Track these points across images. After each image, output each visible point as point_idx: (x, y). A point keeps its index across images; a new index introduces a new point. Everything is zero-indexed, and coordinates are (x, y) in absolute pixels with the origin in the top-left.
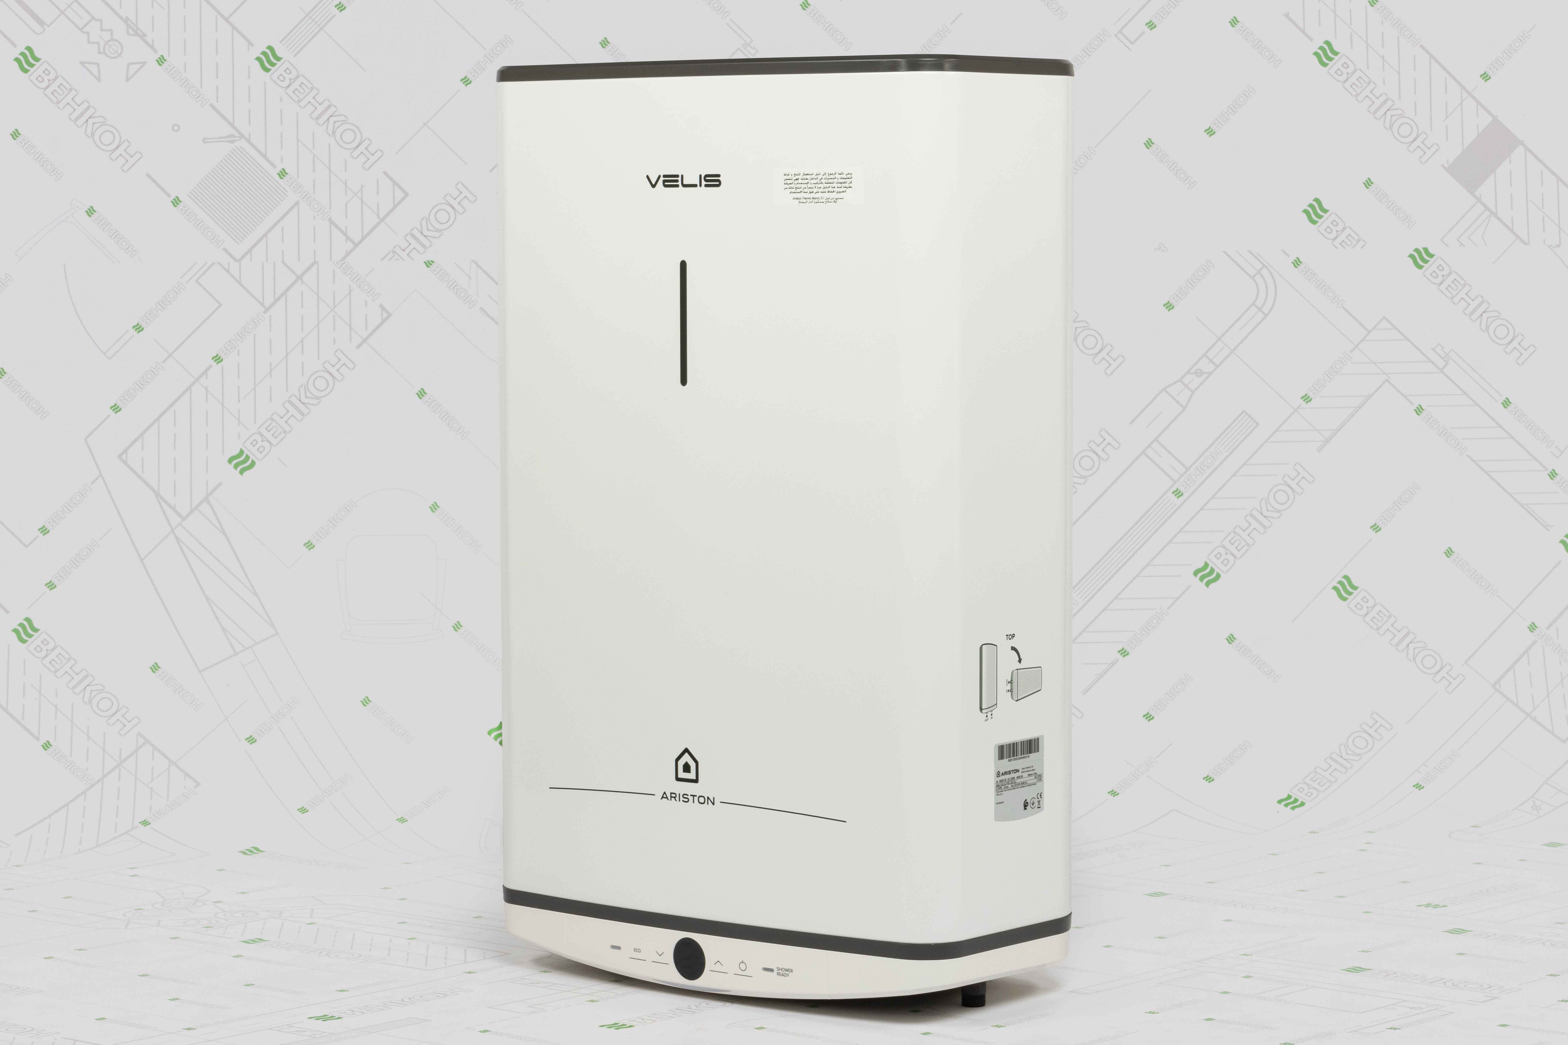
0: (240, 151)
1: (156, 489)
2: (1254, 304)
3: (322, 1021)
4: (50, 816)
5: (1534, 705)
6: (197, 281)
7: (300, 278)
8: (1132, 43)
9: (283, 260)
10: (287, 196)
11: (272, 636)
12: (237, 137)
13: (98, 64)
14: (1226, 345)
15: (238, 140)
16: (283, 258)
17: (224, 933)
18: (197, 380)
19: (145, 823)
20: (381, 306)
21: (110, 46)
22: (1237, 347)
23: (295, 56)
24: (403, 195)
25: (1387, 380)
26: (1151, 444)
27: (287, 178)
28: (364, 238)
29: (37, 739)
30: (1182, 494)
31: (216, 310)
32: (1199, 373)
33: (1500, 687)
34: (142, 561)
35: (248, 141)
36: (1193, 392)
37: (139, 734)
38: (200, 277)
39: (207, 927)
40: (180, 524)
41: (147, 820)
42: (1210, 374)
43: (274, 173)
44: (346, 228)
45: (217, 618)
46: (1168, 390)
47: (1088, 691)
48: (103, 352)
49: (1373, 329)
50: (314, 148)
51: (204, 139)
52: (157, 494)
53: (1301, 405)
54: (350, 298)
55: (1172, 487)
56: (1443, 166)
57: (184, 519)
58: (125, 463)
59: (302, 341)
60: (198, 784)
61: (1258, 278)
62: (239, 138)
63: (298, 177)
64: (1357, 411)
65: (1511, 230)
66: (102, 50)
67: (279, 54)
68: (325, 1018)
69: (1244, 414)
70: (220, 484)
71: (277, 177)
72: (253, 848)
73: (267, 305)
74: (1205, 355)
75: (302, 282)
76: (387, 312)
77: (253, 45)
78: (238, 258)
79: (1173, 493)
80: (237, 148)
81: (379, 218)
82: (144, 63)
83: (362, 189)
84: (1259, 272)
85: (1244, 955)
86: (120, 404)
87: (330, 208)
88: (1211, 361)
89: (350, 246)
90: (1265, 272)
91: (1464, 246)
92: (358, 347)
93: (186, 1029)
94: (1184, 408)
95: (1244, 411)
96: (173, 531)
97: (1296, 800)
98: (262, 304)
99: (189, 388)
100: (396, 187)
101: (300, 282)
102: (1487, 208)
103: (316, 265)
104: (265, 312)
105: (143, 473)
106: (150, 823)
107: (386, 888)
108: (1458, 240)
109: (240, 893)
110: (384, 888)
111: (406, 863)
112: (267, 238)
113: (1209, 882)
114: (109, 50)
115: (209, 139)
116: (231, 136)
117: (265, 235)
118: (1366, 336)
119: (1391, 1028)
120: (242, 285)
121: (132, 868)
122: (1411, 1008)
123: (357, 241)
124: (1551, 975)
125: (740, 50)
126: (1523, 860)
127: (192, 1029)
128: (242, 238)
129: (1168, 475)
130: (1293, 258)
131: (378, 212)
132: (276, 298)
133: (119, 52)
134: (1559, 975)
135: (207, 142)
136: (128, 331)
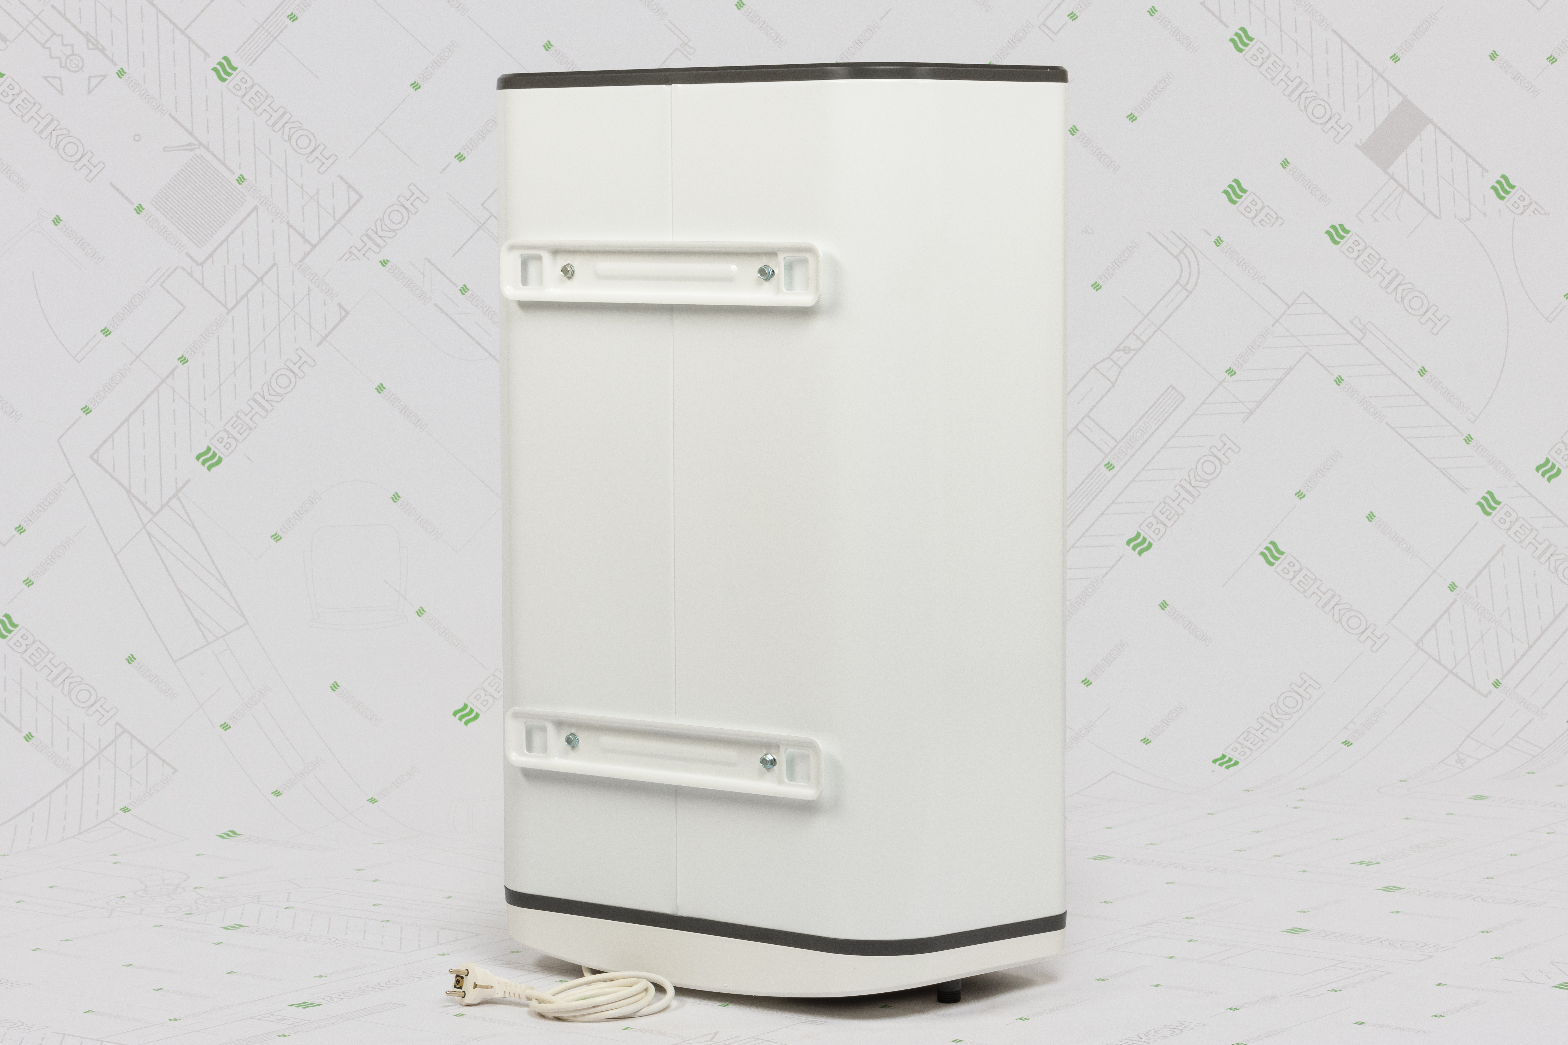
0: (199, 158)
1: (128, 487)
2: (1178, 282)
3: (302, 1008)
4: (33, 806)
5: (1455, 662)
6: (161, 285)
7: (260, 280)
8: (1055, 34)
9: (244, 263)
10: (246, 201)
11: (243, 626)
12: (197, 145)
13: (60, 78)
14: (1152, 322)
16: (243, 261)
17: (205, 920)
18: (164, 381)
19: (125, 810)
20: (339, 305)
21: (71, 60)
22: (1162, 324)
23: (250, 65)
24: (358, 197)
25: (1307, 353)
26: (1083, 419)
27: (245, 184)
28: (321, 240)
29: (19, 731)
30: (1114, 467)
31: (180, 312)
32: (1127, 350)
33: (1423, 645)
34: (115, 556)
35: (207, 149)
36: (1121, 368)
37: (117, 724)
38: (164, 281)
39: (189, 914)
40: (151, 520)
41: (127, 807)
42: (1138, 350)
43: (233, 179)
44: (304, 230)
45: (189, 609)
46: (1097, 367)
48: (72, 356)
49: (1293, 303)
50: (270, 154)
51: (165, 148)
52: (129, 492)
53: (1225, 378)
54: (309, 298)
55: (1103, 460)
56: (1356, 145)
57: (155, 515)
58: (97, 462)
59: (264, 340)
60: (175, 771)
61: (1181, 257)
62: (198, 147)
63: (256, 182)
64: (1280, 383)
65: (1423, 205)
66: (63, 65)
67: (234, 64)
68: (305, 1005)
69: (1171, 388)
70: (189, 480)
71: (236, 183)
72: (230, 831)
73: (229, 306)
74: (1132, 332)
75: (263, 283)
76: (345, 310)
77: (209, 56)
78: (200, 262)
79: (1105, 466)
80: (198, 157)
81: (335, 220)
82: (105, 76)
83: (317, 193)
84: (1182, 252)
85: (1187, 918)
86: (91, 406)
87: (288, 212)
88: (1138, 338)
89: (308, 247)
90: (1188, 251)
91: (1378, 221)
92: (318, 345)
93: (171, 1020)
94: (1114, 384)
95: (1171, 386)
96: (144, 526)
97: (1230, 760)
98: (225, 306)
99: (157, 389)
100: (350, 190)
101: (260, 283)
102: (1399, 185)
103: (275, 267)
104: (228, 314)
105: (114, 471)
106: (130, 810)
107: (359, 870)
108: (1372, 216)
109: (219, 878)
110: (357, 870)
111: (378, 844)
112: (227, 243)
113: (1150, 844)
114: (70, 64)
115: (169, 148)
116: (190, 144)
117: (226, 239)
118: (1287, 310)
119: (1332, 990)
120: (204, 288)
121: (114, 855)
122: (1350, 969)
123: (314, 242)
124: (1483, 932)
125: (679, 50)
126: (1450, 814)
127: (177, 1020)
128: (204, 242)
129: (1099, 449)
130: (1214, 238)
131: (334, 215)
132: (238, 299)
133: (80, 66)
134: (1491, 932)
135: (167, 151)
136: (96, 335)
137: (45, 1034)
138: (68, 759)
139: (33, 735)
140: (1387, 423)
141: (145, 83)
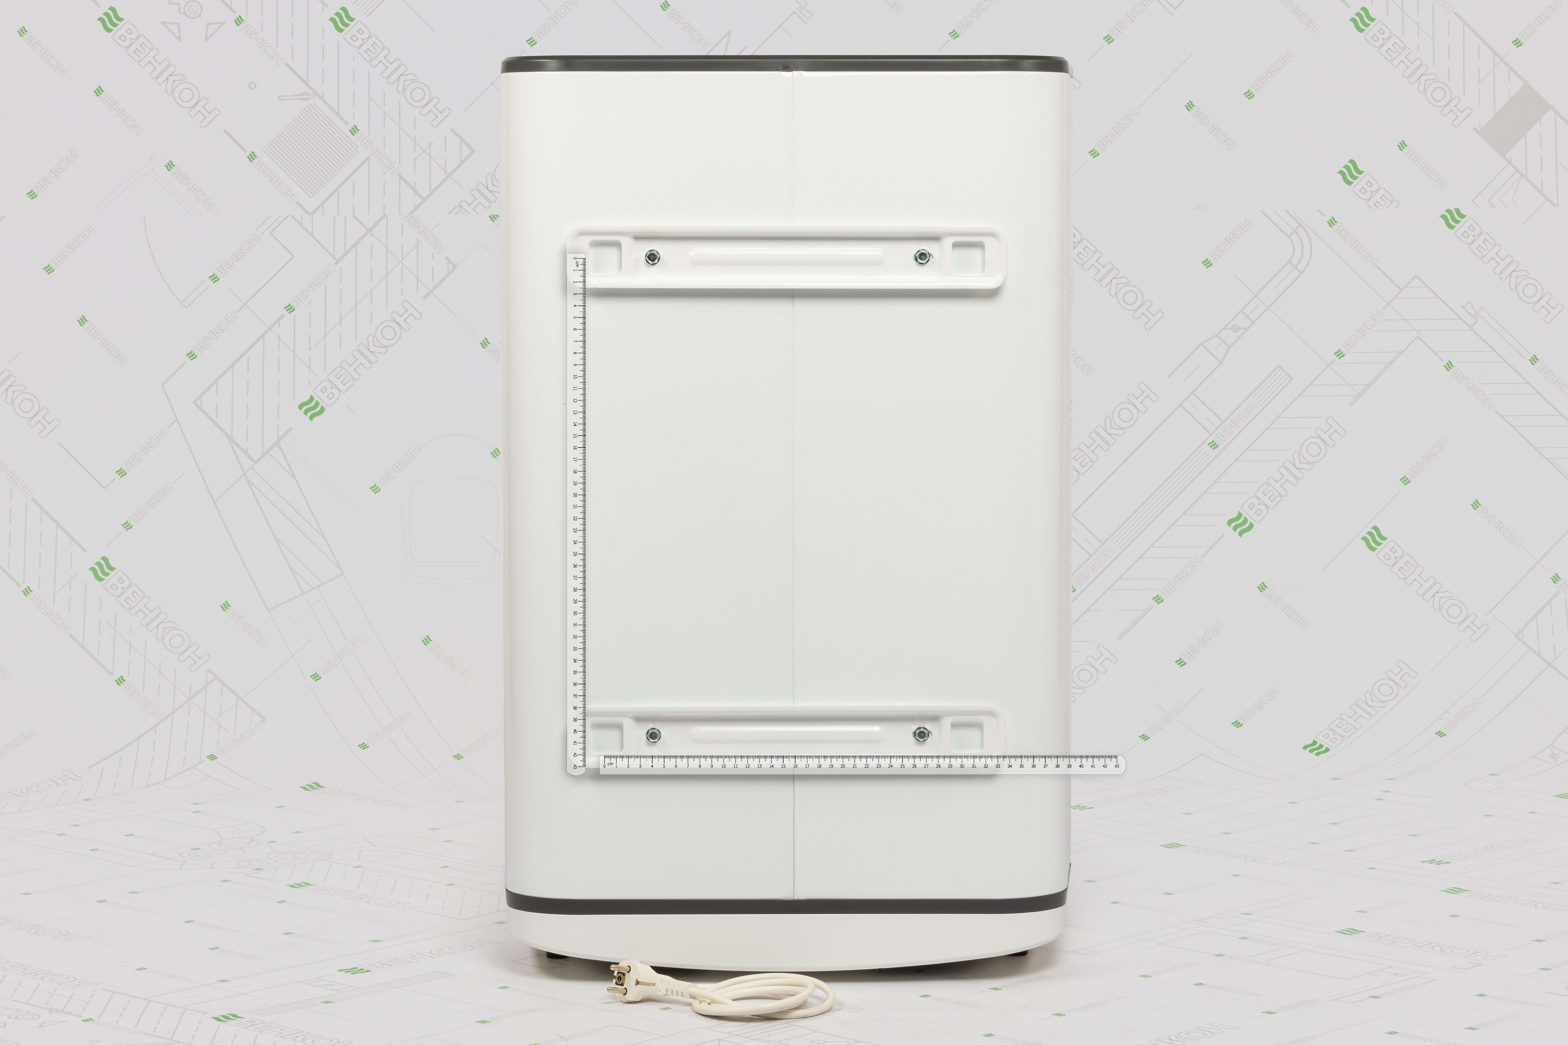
0: (313, 108)
1: (230, 434)
2: (1289, 262)
3: (351, 974)
4: (121, 750)
5: (1555, 654)
6: (271, 233)
7: (369, 231)
8: (1175, 9)
9: (354, 213)
10: (358, 152)
11: (338, 576)
12: (312, 95)
13: (178, 24)
14: (1262, 302)
15: (313, 98)
16: (354, 211)
17: (273, 877)
18: (270, 329)
19: (212, 757)
20: (447, 258)
21: (190, 7)
22: (1272, 304)
23: (367, 17)
24: (470, 151)
25: (1418, 337)
26: (1188, 396)
27: (358, 134)
28: (431, 193)
29: (112, 674)
30: (1218, 446)
31: (289, 261)
32: (1235, 329)
33: (1523, 637)
34: (214, 502)
35: (322, 99)
36: (1229, 347)
37: (209, 670)
38: (274, 229)
39: (258, 869)
40: (252, 467)
41: (214, 755)
42: (1246, 329)
43: (346, 129)
44: (415, 183)
45: (286, 558)
46: (1205, 344)
47: (1122, 637)
48: (180, 302)
49: (1405, 287)
50: (384, 105)
51: (280, 96)
52: (230, 439)
53: (1334, 360)
54: (418, 250)
55: (1208, 438)
56: (1475, 129)
57: (255, 462)
58: (200, 408)
59: (371, 292)
60: (264, 720)
61: (1294, 237)
62: (313, 96)
63: (369, 134)
64: (1389, 366)
65: (1541, 192)
66: (182, 11)
67: (352, 15)
68: (354, 971)
69: (1279, 369)
70: (290, 429)
71: (349, 134)
72: (314, 783)
73: (338, 256)
74: (1241, 311)
75: (372, 235)
76: (453, 264)
77: (327, 6)
78: (310, 211)
79: (1209, 444)
80: (311, 106)
81: (446, 173)
82: (223, 23)
83: (430, 146)
84: (1295, 231)
85: (1245, 914)
86: (196, 352)
87: (400, 164)
88: (1247, 317)
89: (418, 200)
90: (1300, 231)
91: (1494, 207)
92: (425, 298)
93: (220, 981)
94: (1221, 362)
95: (1279, 366)
96: (244, 474)
97: (1321, 746)
98: (333, 256)
99: (263, 336)
100: (463, 144)
101: (370, 234)
102: (1517, 171)
103: (385, 219)
104: (336, 264)
105: (217, 418)
106: (216, 758)
107: (434, 829)
108: (1489, 201)
109: (295, 832)
110: (432, 829)
111: (458, 802)
112: (338, 193)
113: (1225, 833)
114: (189, 10)
115: (284, 96)
116: (306, 93)
117: (337, 189)
118: (1399, 294)
119: (1373, 997)
120: (314, 237)
121: (196, 804)
122: (1395, 975)
123: (424, 196)
124: (1537, 940)
125: (796, 14)
126: (1533, 812)
127: (226, 981)
128: (315, 192)
129: (1204, 428)
130: (1328, 218)
131: (446, 168)
132: (347, 250)
133: (199, 13)
134: (1544, 941)
135: (282, 100)
136: (204, 281)
137: (95, 991)
138: (158, 704)
139: (124, 678)
140: (1496, 411)
141: (262, 31)
